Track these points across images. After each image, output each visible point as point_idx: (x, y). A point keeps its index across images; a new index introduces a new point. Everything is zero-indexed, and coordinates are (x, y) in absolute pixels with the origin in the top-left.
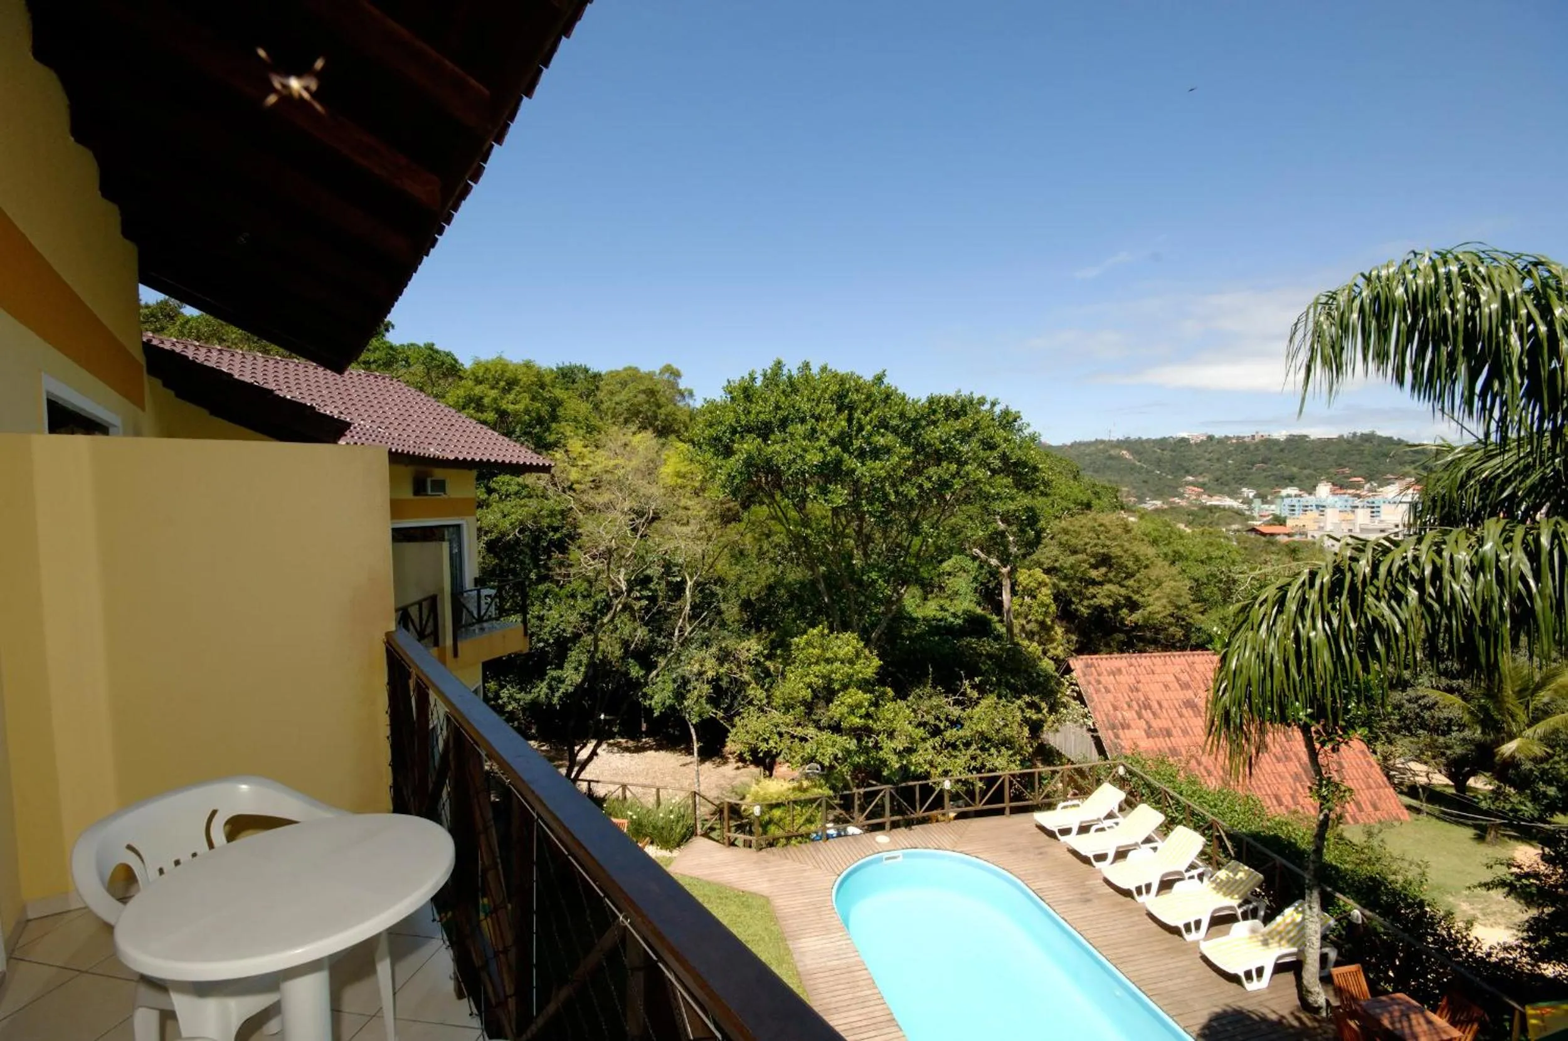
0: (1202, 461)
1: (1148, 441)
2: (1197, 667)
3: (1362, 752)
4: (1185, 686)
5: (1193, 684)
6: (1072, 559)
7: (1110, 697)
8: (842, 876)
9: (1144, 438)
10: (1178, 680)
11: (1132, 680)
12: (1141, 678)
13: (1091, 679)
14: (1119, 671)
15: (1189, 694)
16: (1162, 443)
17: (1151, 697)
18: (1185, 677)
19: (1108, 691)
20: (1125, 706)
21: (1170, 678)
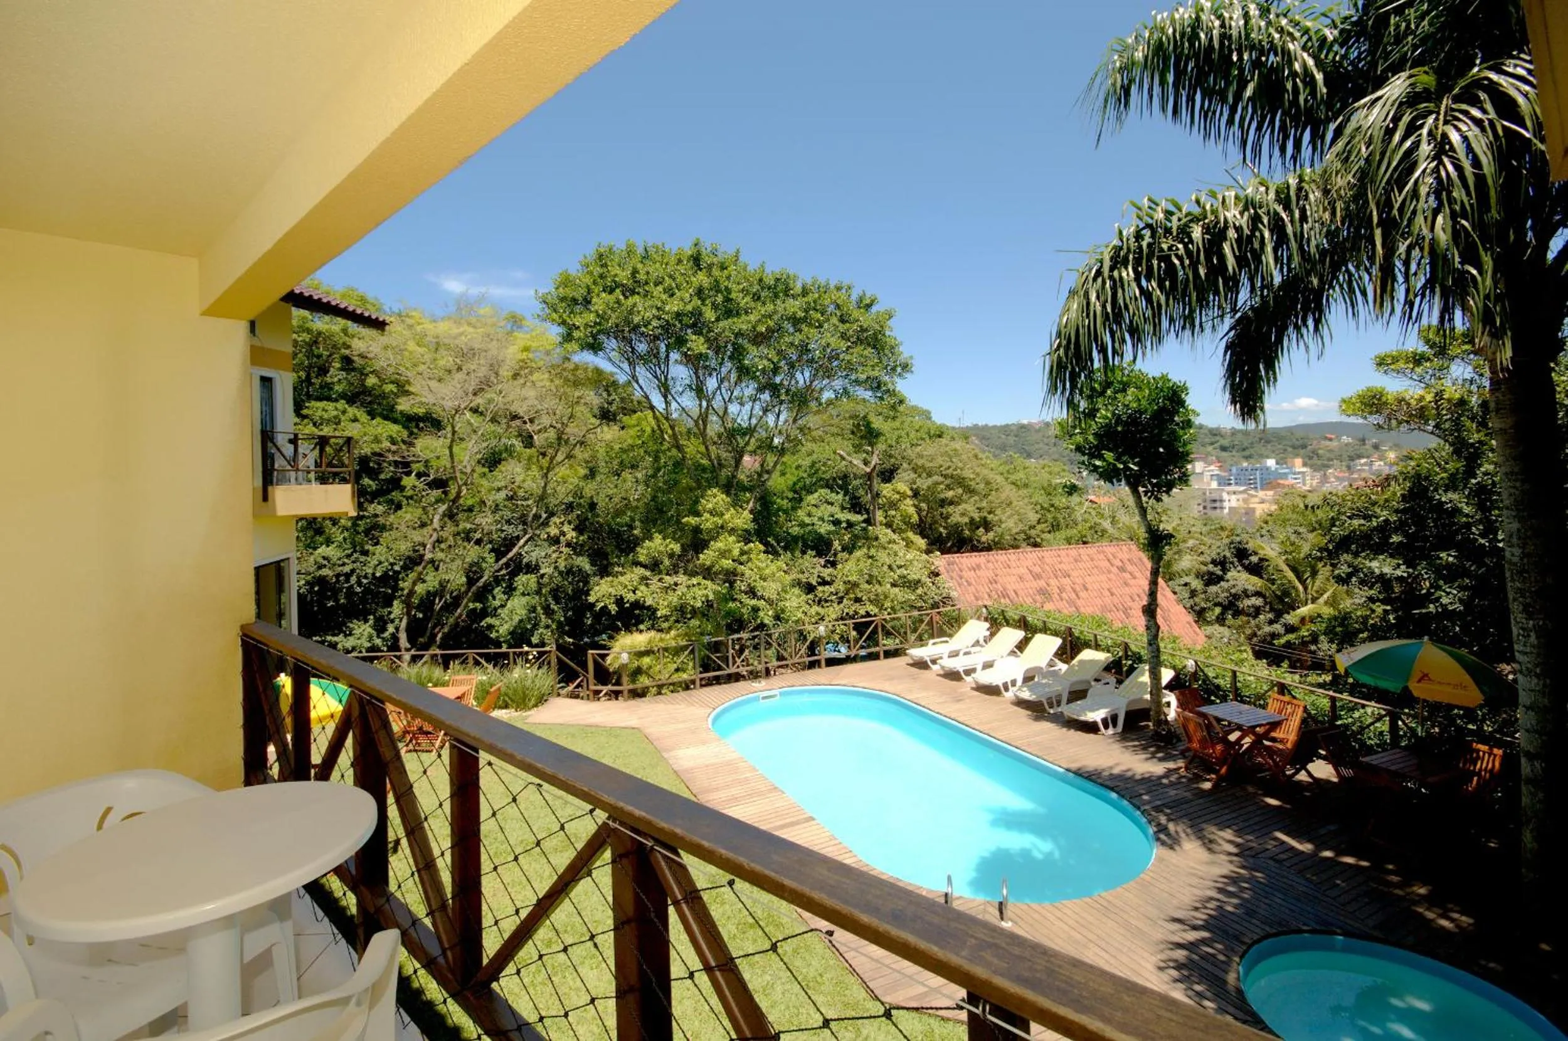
0: (1041, 445)
1: (995, 427)
2: (1047, 560)
3: (1189, 623)
4: (1037, 577)
5: (1044, 575)
6: (930, 481)
7: (971, 589)
8: (718, 710)
9: (991, 424)
10: (1031, 572)
11: (990, 574)
12: (999, 572)
13: (954, 575)
14: (979, 566)
15: (1042, 583)
16: (1005, 429)
17: (1009, 587)
18: (1037, 569)
19: (969, 584)
20: (986, 596)
21: (1023, 571)
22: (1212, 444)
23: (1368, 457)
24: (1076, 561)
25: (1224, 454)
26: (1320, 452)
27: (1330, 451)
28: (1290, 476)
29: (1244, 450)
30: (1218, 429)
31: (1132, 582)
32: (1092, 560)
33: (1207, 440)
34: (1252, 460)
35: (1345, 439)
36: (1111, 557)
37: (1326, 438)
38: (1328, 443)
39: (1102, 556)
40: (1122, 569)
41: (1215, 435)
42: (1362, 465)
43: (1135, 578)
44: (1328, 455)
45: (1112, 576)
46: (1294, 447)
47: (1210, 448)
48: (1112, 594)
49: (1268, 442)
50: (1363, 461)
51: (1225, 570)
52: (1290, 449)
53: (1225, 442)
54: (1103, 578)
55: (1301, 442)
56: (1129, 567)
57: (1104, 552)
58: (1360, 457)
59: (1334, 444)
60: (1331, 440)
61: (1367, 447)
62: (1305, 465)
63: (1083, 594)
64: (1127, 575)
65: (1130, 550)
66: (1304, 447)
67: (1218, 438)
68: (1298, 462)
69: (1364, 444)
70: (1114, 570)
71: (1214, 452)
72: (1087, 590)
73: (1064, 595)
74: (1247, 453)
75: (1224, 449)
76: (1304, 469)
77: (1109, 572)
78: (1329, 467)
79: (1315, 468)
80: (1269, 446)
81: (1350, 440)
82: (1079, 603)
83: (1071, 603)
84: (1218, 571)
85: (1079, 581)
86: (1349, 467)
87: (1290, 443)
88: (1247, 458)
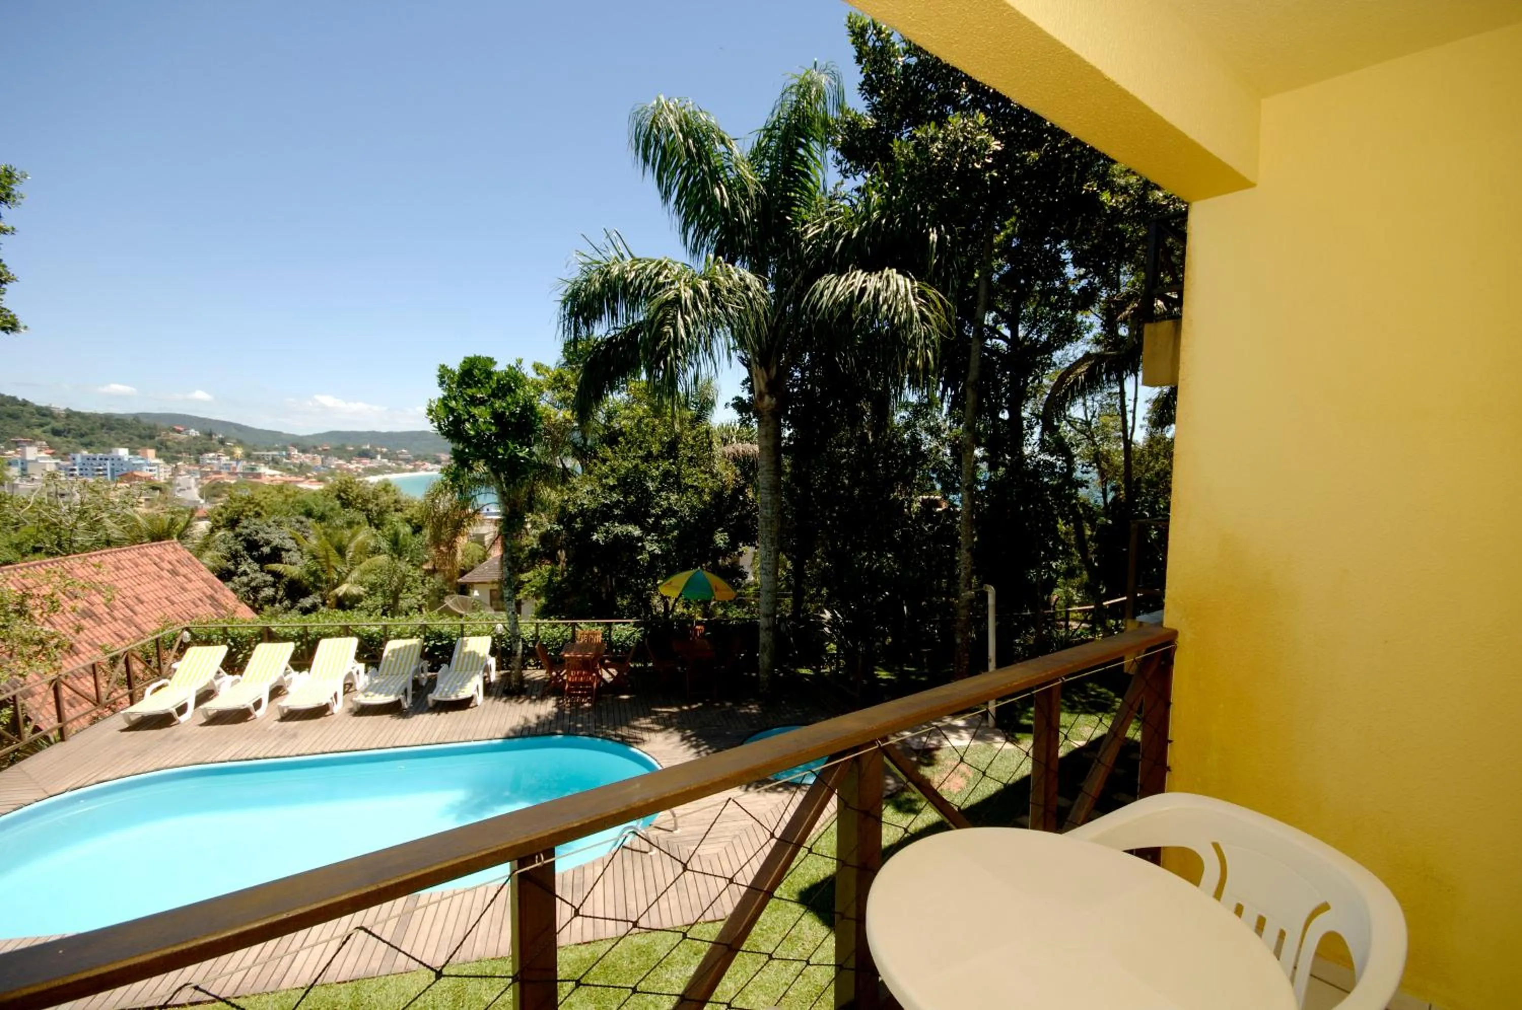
22: (41, 425)
23: (215, 451)
24: (117, 569)
25: (57, 439)
26: (169, 443)
27: (179, 443)
28: (145, 468)
29: (82, 436)
30: (47, 408)
31: (189, 586)
32: (137, 565)
33: (34, 420)
34: (93, 448)
35: (193, 432)
36: (158, 560)
37: (174, 430)
38: (176, 435)
39: (145, 560)
40: (174, 573)
41: (44, 415)
42: (210, 459)
43: (190, 581)
44: (176, 447)
45: (165, 582)
46: (140, 436)
47: (38, 431)
48: (173, 603)
49: (111, 429)
50: (211, 455)
51: (237, 564)
52: (136, 439)
53: (59, 425)
54: (156, 585)
55: (148, 432)
56: (183, 570)
57: (147, 555)
58: (208, 451)
59: (183, 437)
60: (179, 432)
61: (214, 441)
62: (157, 457)
63: (138, 608)
64: (181, 579)
65: (176, 550)
66: (152, 437)
67: (49, 419)
68: (151, 453)
69: (211, 439)
70: (165, 574)
71: (43, 436)
72: (142, 603)
73: (116, 614)
74: (86, 440)
75: (56, 433)
76: (157, 461)
77: (161, 577)
78: (179, 459)
79: (168, 461)
80: (113, 433)
81: (198, 434)
82: (137, 619)
83: (129, 622)
84: (231, 566)
85: (129, 593)
86: (197, 461)
87: (136, 433)
88: (87, 445)
